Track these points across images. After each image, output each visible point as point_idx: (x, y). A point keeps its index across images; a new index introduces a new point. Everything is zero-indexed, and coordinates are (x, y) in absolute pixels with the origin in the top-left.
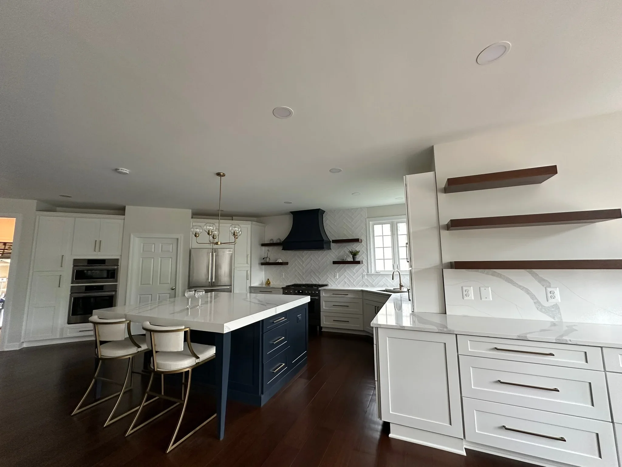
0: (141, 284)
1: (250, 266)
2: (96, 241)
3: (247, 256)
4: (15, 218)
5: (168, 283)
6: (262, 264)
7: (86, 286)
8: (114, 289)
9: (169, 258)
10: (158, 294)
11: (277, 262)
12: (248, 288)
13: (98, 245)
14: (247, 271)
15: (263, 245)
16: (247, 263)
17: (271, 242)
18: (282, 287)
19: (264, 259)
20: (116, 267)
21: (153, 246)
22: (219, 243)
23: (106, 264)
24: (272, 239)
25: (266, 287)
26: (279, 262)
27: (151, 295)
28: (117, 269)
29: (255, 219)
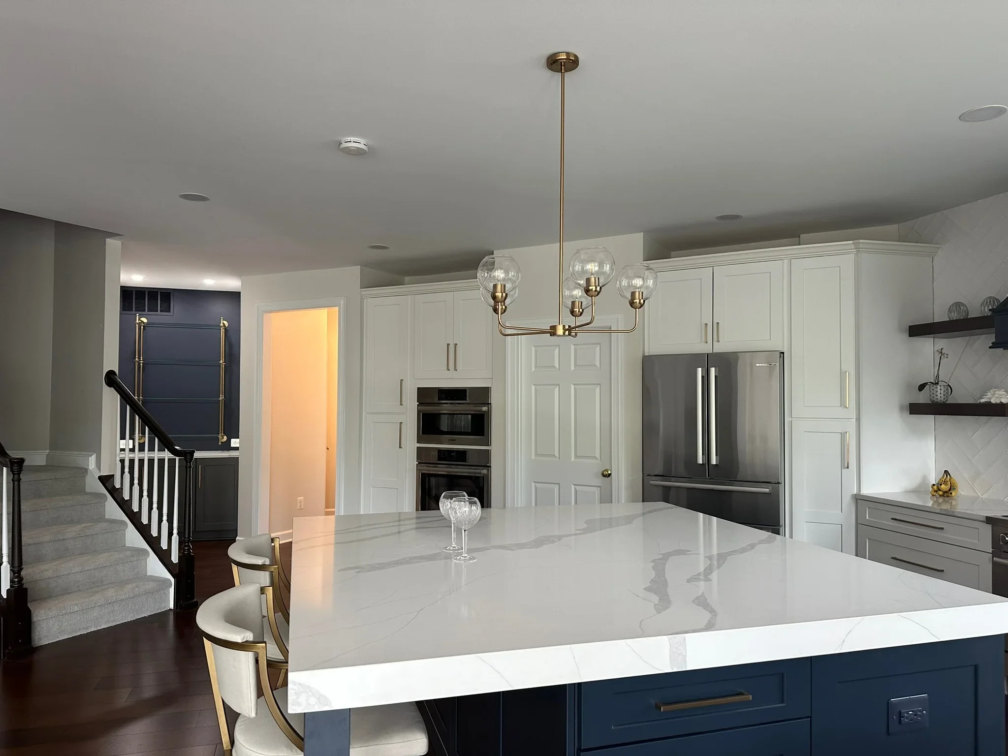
0: (536, 455)
1: (854, 416)
2: (448, 345)
3: (842, 375)
4: (337, 307)
5: (595, 458)
6: (915, 409)
7: (440, 451)
8: (485, 460)
9: (595, 386)
10: (574, 485)
11: (983, 401)
12: (847, 499)
13: (451, 353)
14: (843, 435)
15: (916, 331)
16: (843, 405)
17: (955, 316)
18: (987, 518)
19: (922, 387)
20: (485, 409)
21: (557, 351)
22: (560, 331)
23: (468, 401)
24: (958, 305)
25: (937, 509)
26: (993, 401)
27: (558, 485)
28: (489, 412)
29: (892, 228)
